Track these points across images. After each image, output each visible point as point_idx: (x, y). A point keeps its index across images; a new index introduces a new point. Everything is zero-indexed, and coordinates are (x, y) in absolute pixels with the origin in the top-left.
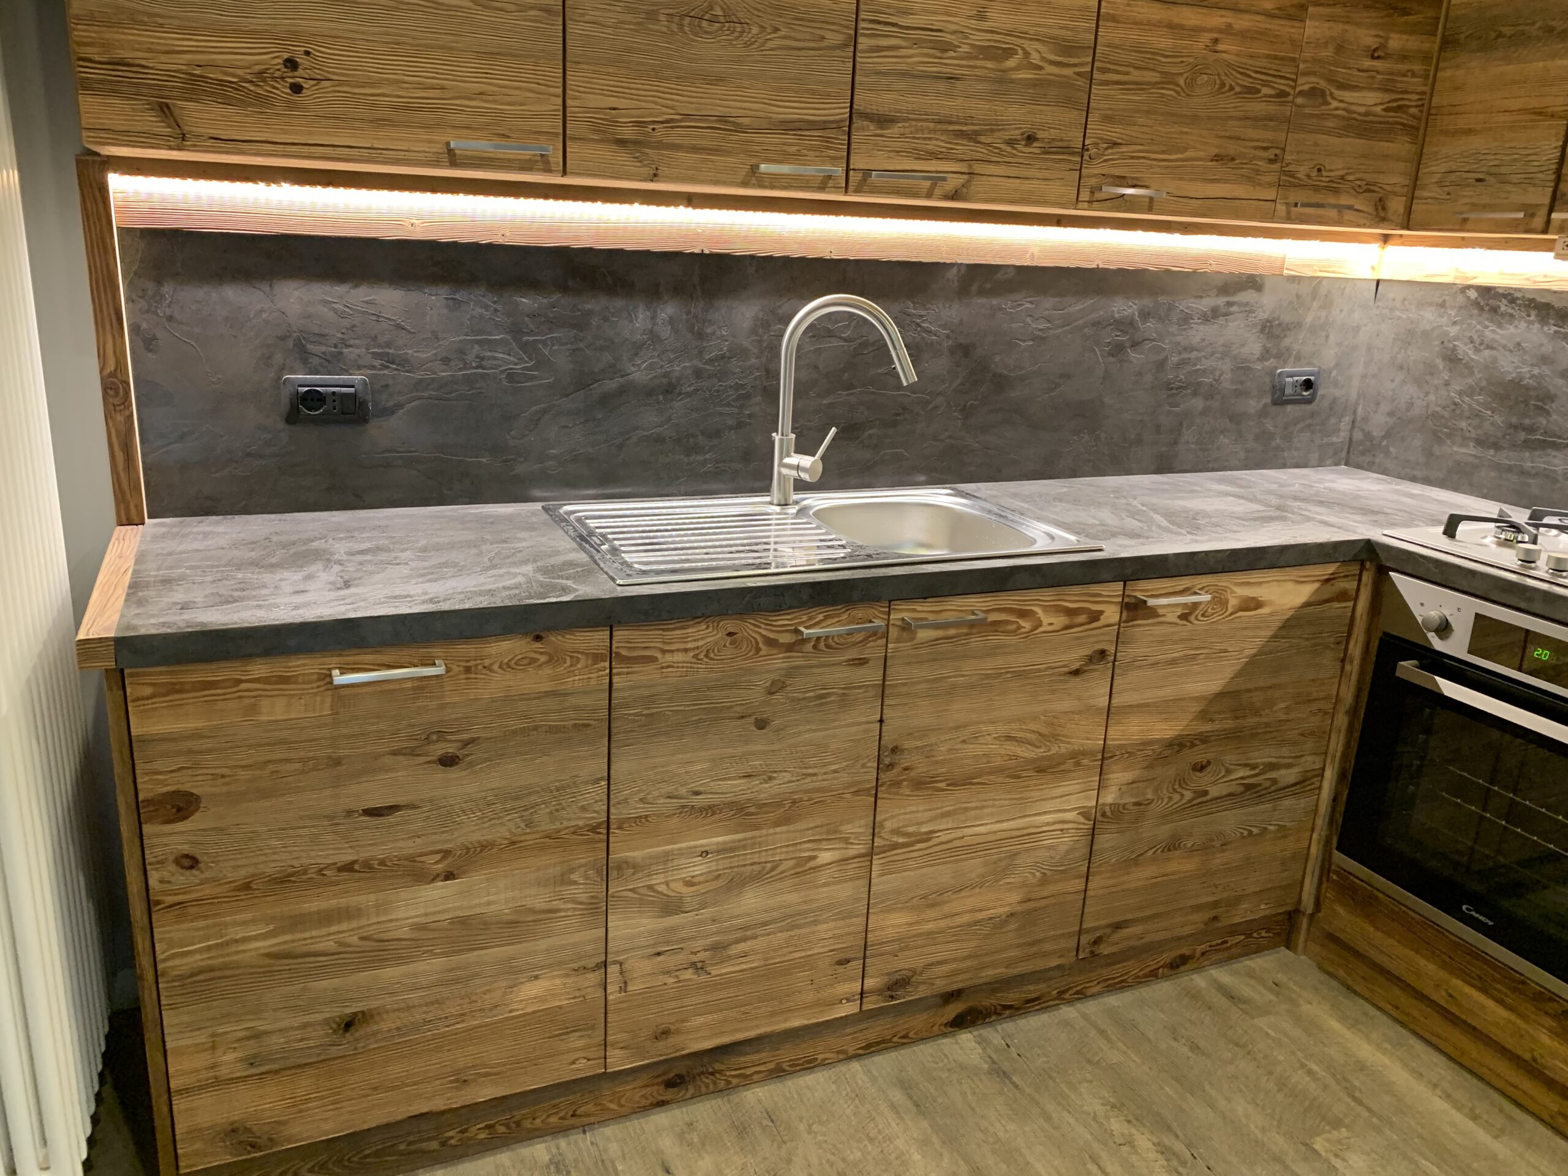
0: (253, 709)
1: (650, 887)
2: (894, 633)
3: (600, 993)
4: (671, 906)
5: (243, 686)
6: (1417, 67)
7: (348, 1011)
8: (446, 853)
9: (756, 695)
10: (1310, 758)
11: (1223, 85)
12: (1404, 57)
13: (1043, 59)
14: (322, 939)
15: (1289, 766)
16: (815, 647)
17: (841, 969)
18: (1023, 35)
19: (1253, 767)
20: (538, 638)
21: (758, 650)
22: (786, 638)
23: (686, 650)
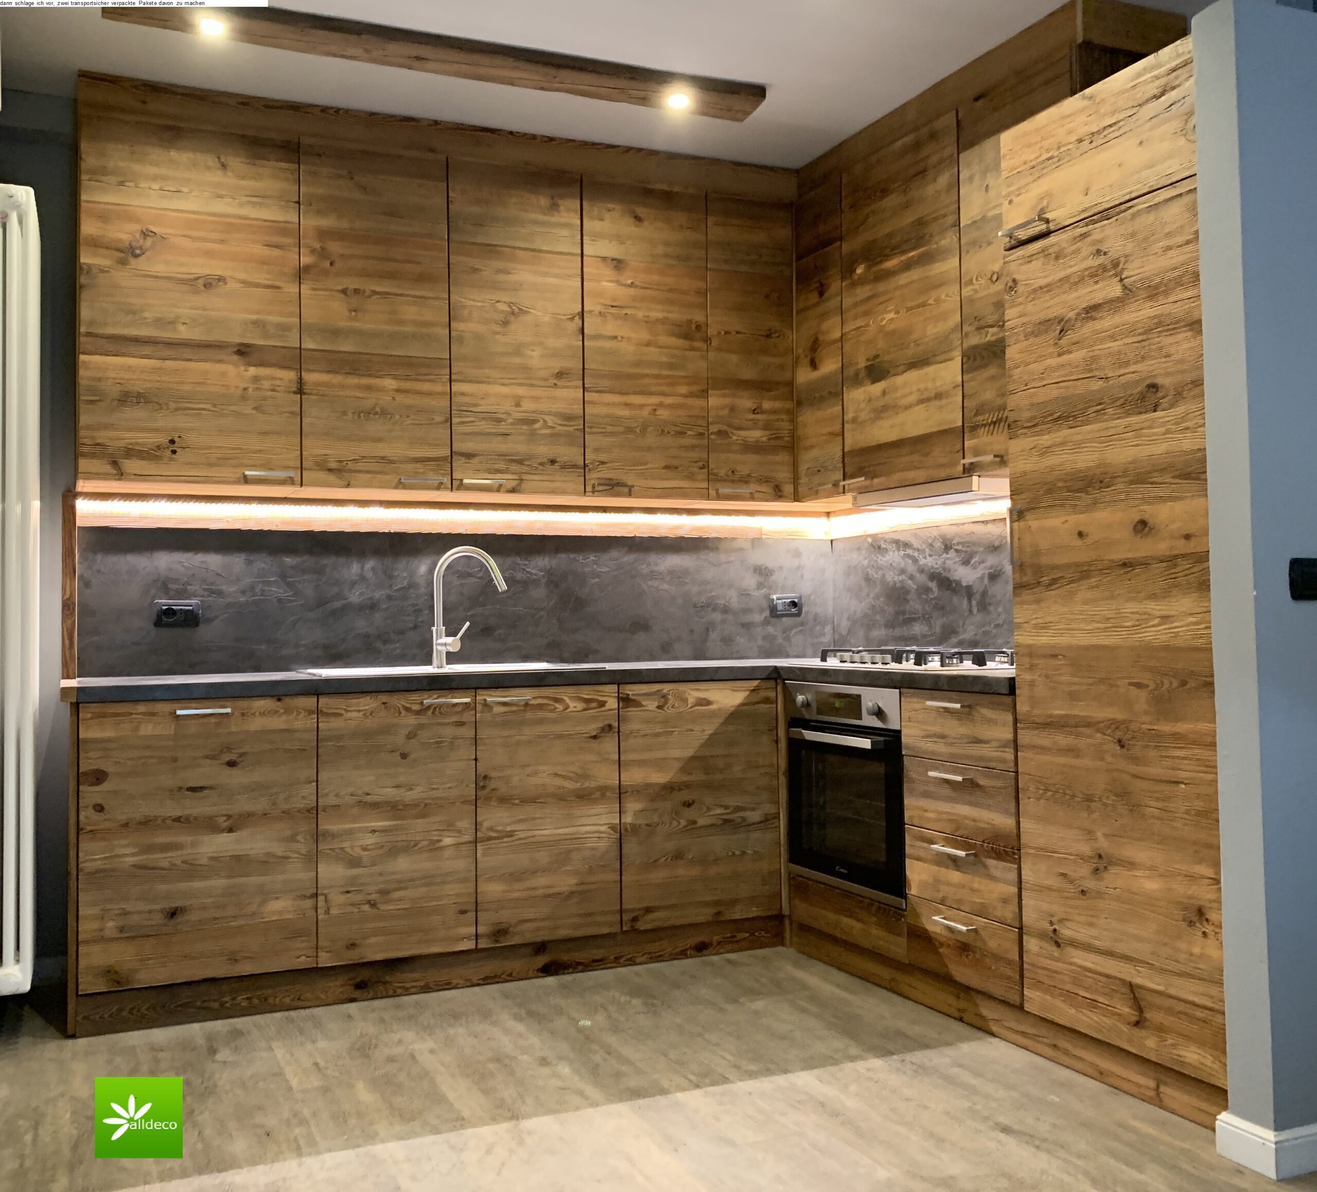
0: (137, 729)
1: (342, 849)
2: (479, 707)
3: (313, 913)
4: (354, 862)
5: (133, 716)
6: (784, 417)
7: (174, 905)
8: (229, 817)
9: (399, 739)
10: (768, 806)
11: (663, 431)
12: (773, 412)
13: (555, 423)
14: (162, 859)
15: (753, 809)
16: (433, 713)
17: (461, 916)
18: (542, 413)
19: (726, 807)
20: (279, 700)
21: (400, 713)
22: (416, 707)
23: (359, 711)
